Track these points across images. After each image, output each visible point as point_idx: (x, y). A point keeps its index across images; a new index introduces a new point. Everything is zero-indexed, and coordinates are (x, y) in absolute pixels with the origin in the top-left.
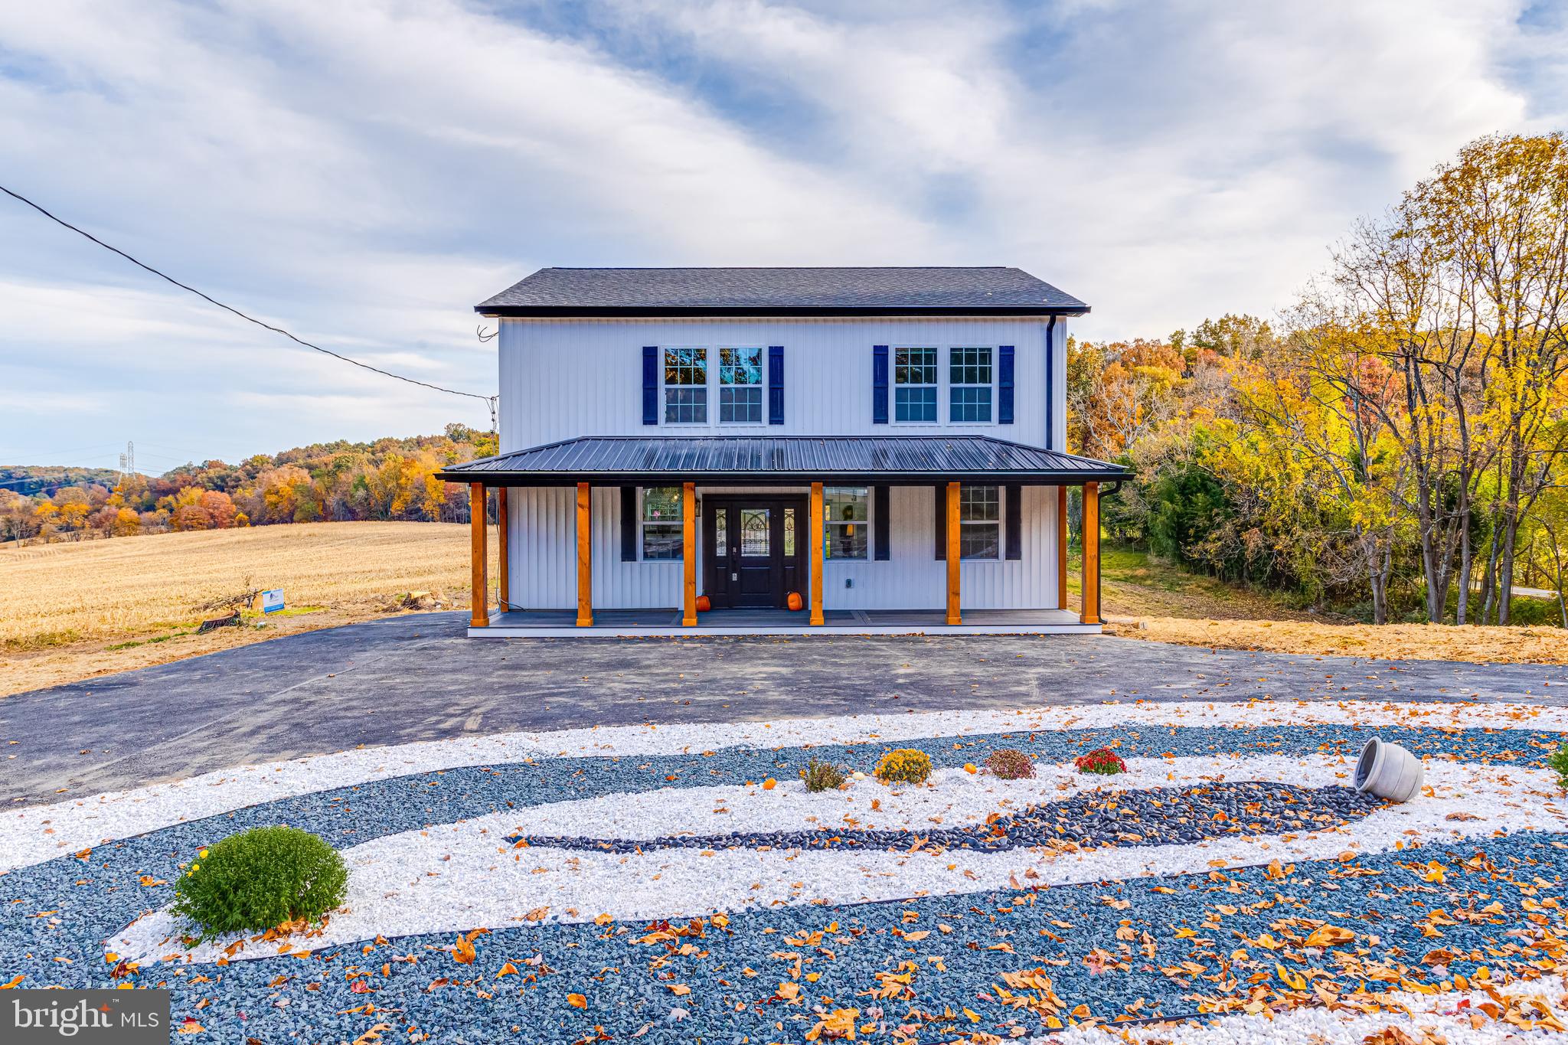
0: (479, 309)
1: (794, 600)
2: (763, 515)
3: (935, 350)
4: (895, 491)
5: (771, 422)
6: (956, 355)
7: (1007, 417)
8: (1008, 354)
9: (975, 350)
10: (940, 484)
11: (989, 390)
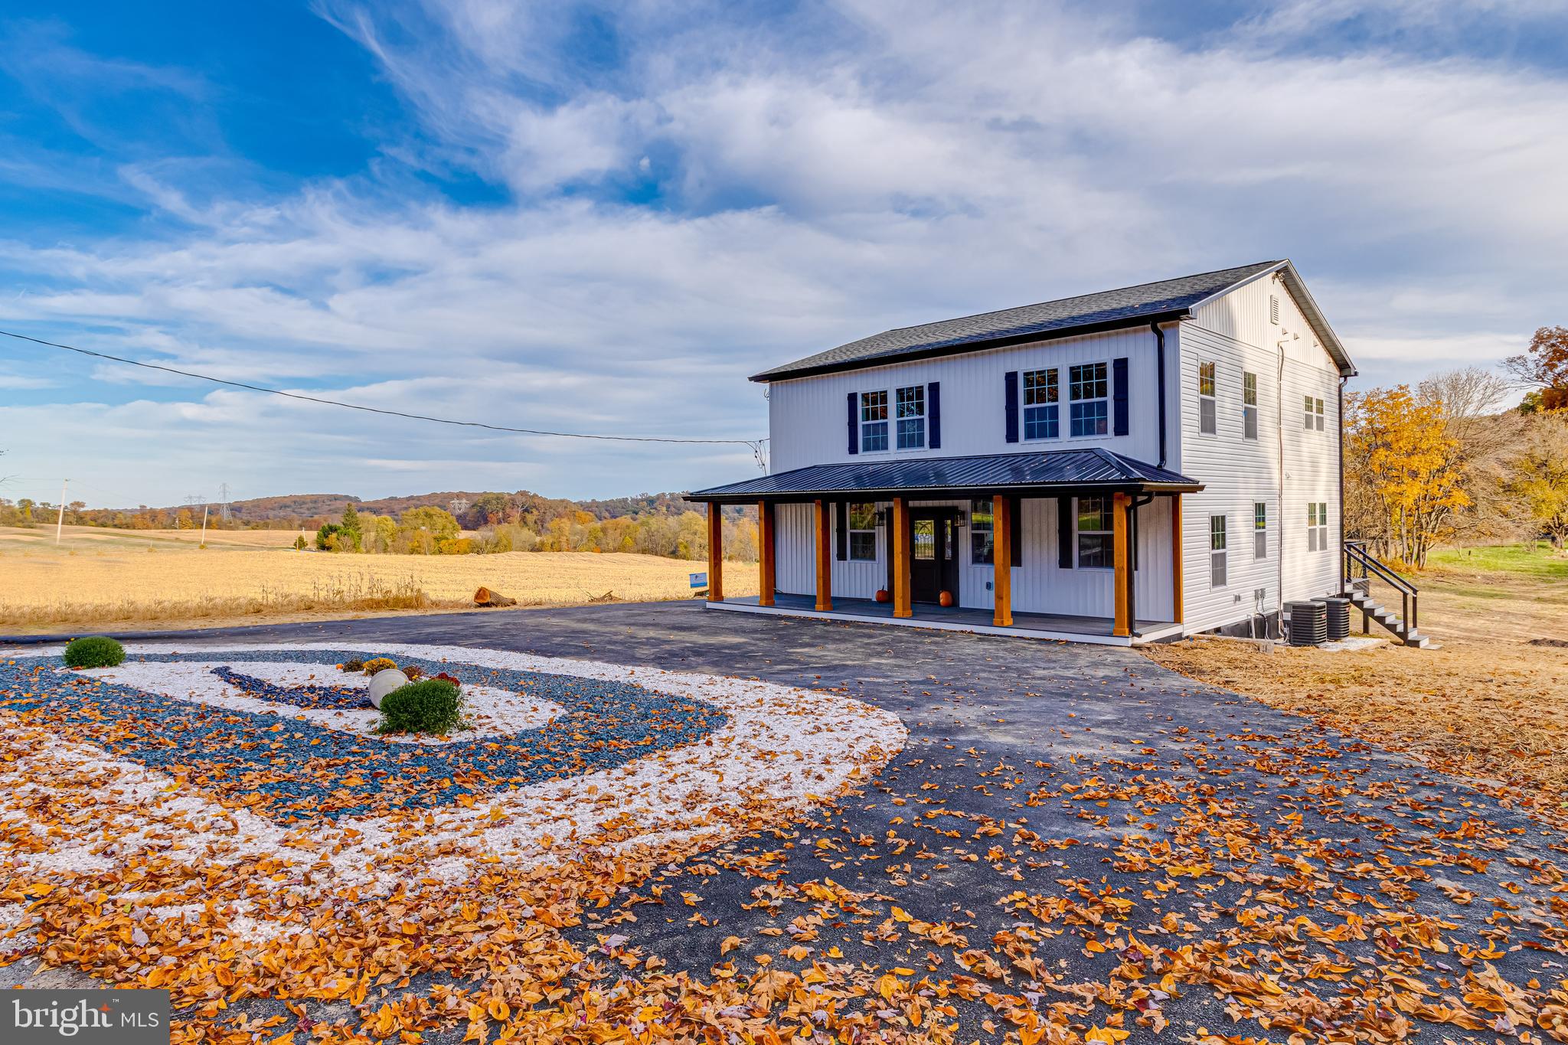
0: (751, 379)
1: (943, 597)
2: (930, 524)
3: (1056, 370)
4: (1027, 504)
5: (932, 447)
6: (1075, 373)
7: (1122, 429)
8: (1121, 365)
9: (1091, 366)
10: (1064, 495)
11: (1105, 403)
